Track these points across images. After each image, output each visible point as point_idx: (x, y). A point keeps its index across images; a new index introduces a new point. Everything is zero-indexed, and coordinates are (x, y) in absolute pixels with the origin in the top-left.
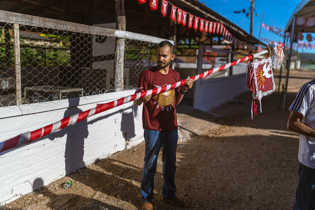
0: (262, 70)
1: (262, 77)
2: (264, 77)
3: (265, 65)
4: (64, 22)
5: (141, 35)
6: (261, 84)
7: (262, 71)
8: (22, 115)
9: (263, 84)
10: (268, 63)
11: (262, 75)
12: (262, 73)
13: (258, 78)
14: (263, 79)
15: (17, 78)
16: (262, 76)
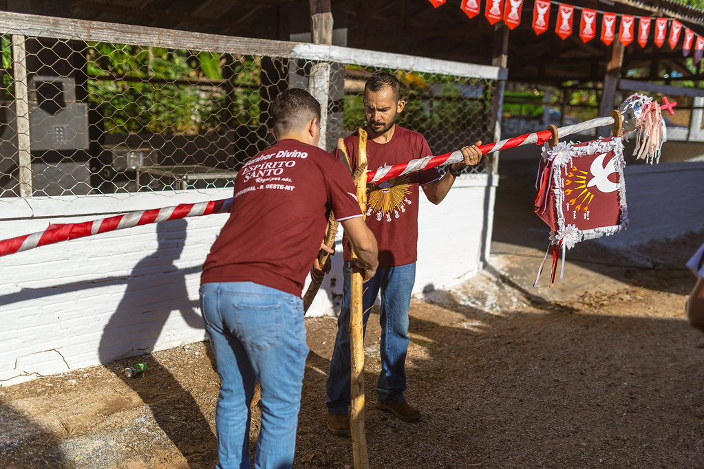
0: (589, 170)
1: (586, 190)
2: (594, 189)
3: (601, 158)
4: (142, 28)
5: (376, 54)
6: (579, 207)
7: (586, 173)
8: (32, 218)
9: (586, 208)
10: (611, 154)
11: (586, 184)
12: (585, 178)
13: (569, 191)
14: (589, 193)
15: (21, 144)
16: (584, 186)
